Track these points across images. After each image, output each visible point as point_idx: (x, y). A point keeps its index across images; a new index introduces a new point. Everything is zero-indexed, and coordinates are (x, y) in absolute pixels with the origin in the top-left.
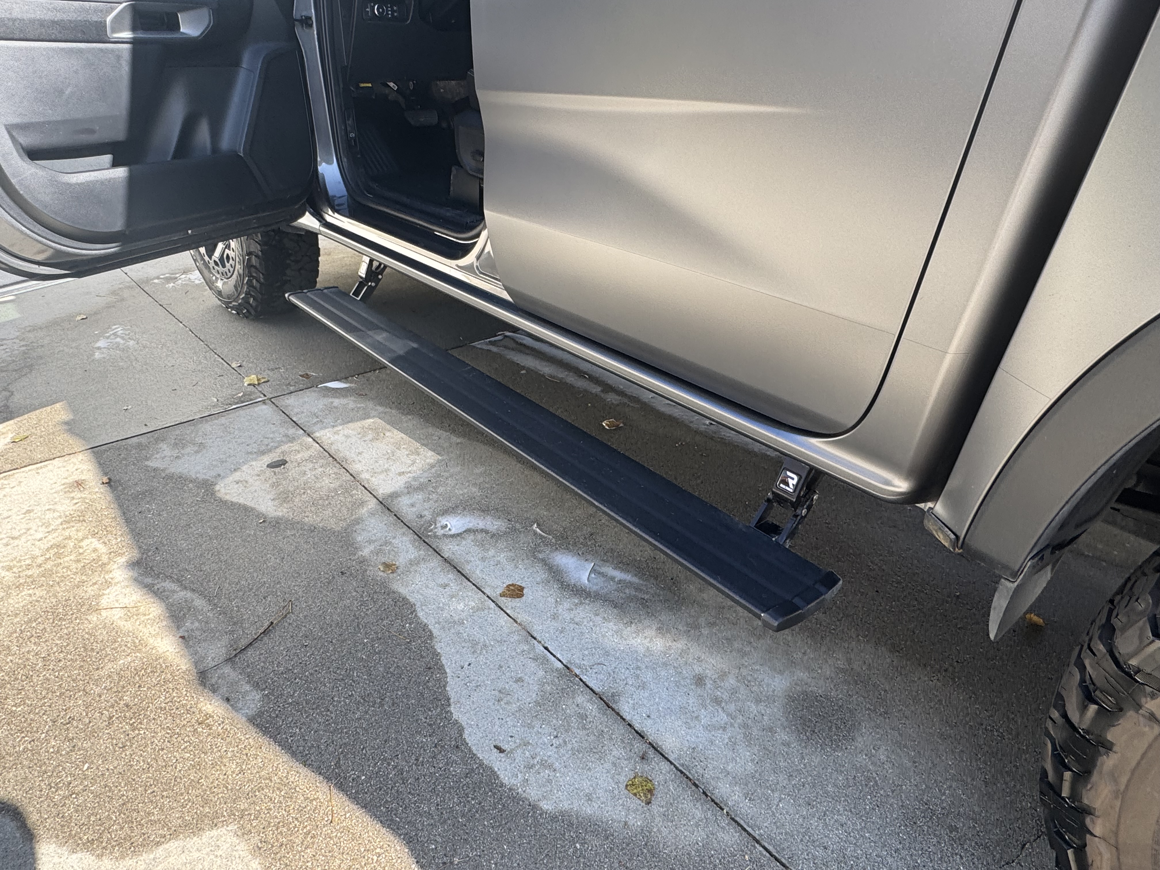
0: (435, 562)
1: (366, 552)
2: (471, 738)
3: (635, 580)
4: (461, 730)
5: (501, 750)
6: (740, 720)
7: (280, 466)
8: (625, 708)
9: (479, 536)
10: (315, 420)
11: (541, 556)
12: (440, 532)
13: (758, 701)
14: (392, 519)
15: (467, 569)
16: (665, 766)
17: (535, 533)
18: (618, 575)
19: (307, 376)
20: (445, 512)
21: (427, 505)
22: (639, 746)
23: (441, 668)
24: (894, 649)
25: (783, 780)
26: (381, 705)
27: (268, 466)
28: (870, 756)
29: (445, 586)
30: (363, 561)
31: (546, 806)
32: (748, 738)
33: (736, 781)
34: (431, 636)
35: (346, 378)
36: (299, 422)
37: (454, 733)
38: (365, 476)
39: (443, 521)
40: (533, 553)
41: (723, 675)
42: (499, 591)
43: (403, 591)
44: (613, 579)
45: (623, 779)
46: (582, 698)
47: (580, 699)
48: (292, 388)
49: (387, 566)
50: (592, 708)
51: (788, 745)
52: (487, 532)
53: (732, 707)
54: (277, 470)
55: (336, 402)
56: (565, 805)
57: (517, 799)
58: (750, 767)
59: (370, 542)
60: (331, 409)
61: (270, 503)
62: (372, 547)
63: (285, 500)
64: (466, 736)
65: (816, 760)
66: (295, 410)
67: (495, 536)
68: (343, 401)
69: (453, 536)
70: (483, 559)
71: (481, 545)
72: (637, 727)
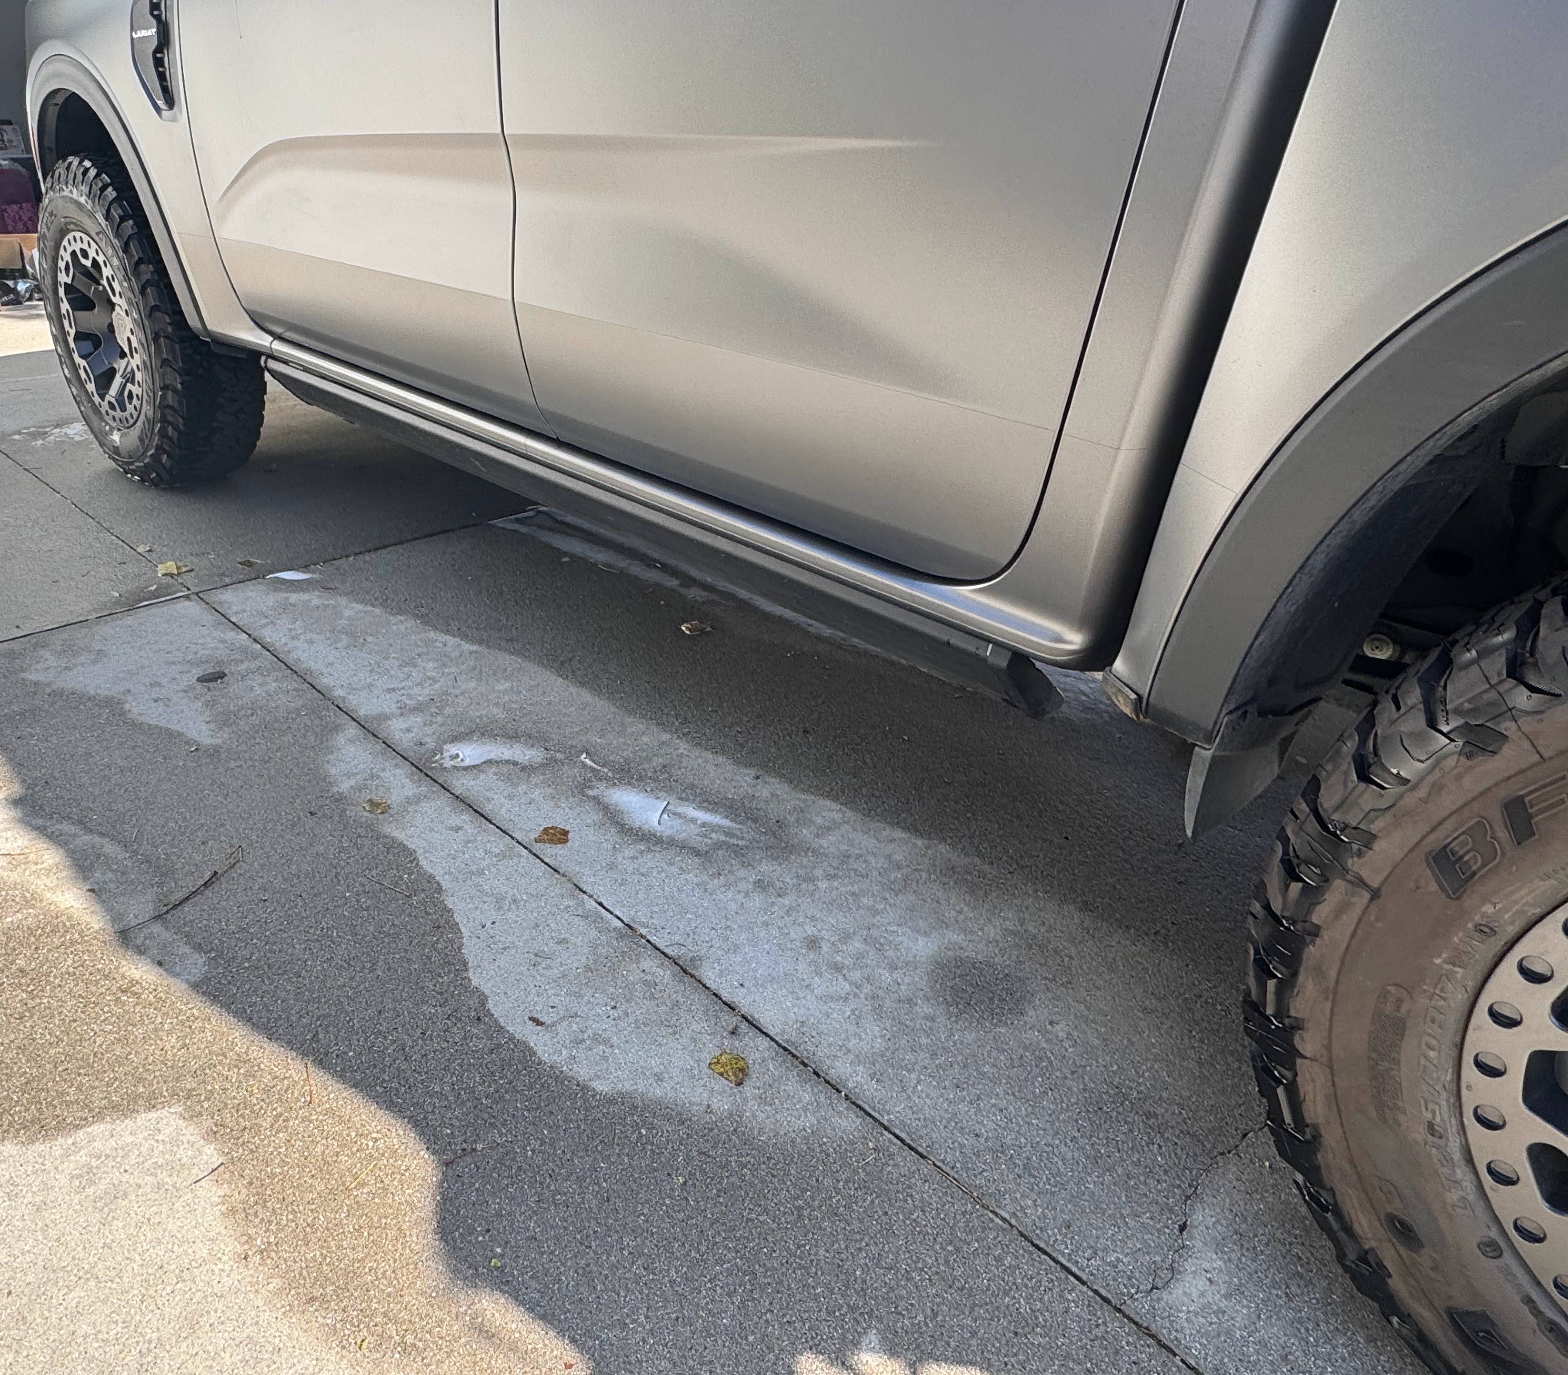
0: (442, 801)
1: (345, 786)
2: (498, 1008)
3: (726, 823)
4: (483, 1000)
5: (538, 1022)
6: (867, 989)
7: (215, 680)
8: (709, 976)
9: (504, 769)
10: (264, 621)
11: (591, 793)
12: (448, 764)
13: (893, 968)
14: (380, 747)
15: (487, 809)
16: (763, 1043)
17: (584, 765)
18: (703, 816)
19: (249, 564)
20: (455, 739)
21: (429, 730)
22: (729, 1020)
23: (455, 928)
24: (1086, 907)
25: (923, 1057)
26: (372, 970)
27: (198, 680)
28: (1044, 1032)
29: (457, 829)
30: (339, 799)
31: (600, 1086)
32: (878, 1012)
33: (858, 1060)
34: (440, 889)
35: (306, 567)
36: (240, 624)
37: (473, 1002)
38: (339, 692)
39: (452, 749)
40: (581, 789)
41: (846, 937)
42: (534, 835)
43: (399, 835)
44: (693, 821)
45: (707, 1057)
46: (650, 963)
47: (646, 964)
48: (227, 580)
49: (374, 804)
50: (664, 974)
51: (932, 1019)
52: (515, 764)
53: (856, 975)
54: (211, 685)
55: (294, 597)
56: (628, 1086)
57: (560, 1078)
58: (879, 1044)
59: (349, 775)
60: (286, 607)
61: (204, 727)
62: (352, 782)
63: (226, 723)
64: (490, 1005)
65: (970, 1037)
66: (234, 608)
67: (527, 769)
68: (305, 596)
69: (466, 769)
70: (510, 797)
71: (508, 778)
72: (726, 996)
